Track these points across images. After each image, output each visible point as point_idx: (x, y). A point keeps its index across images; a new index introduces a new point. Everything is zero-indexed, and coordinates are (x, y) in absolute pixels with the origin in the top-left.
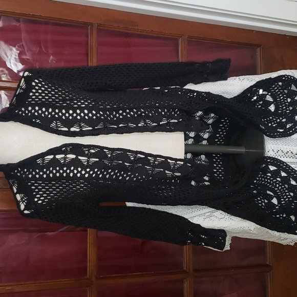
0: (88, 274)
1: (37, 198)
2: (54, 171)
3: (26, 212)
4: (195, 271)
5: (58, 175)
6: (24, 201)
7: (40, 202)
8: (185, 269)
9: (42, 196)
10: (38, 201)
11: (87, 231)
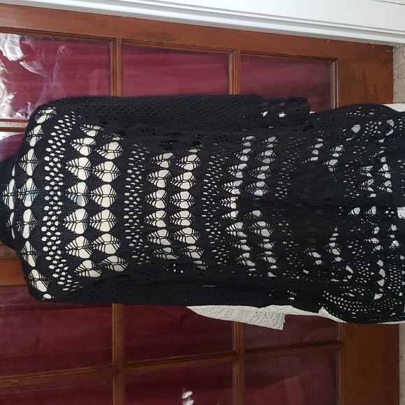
0: (113, 360)
4: (246, 351)
8: (234, 349)
11: (111, 306)
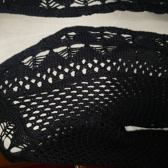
1: (31, 122)
2: (55, 73)
3: (15, 150)
5: (61, 77)
6: (10, 133)
7: (36, 128)
9: (38, 117)
10: (33, 126)
